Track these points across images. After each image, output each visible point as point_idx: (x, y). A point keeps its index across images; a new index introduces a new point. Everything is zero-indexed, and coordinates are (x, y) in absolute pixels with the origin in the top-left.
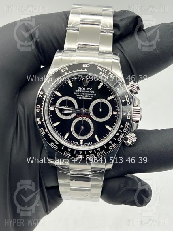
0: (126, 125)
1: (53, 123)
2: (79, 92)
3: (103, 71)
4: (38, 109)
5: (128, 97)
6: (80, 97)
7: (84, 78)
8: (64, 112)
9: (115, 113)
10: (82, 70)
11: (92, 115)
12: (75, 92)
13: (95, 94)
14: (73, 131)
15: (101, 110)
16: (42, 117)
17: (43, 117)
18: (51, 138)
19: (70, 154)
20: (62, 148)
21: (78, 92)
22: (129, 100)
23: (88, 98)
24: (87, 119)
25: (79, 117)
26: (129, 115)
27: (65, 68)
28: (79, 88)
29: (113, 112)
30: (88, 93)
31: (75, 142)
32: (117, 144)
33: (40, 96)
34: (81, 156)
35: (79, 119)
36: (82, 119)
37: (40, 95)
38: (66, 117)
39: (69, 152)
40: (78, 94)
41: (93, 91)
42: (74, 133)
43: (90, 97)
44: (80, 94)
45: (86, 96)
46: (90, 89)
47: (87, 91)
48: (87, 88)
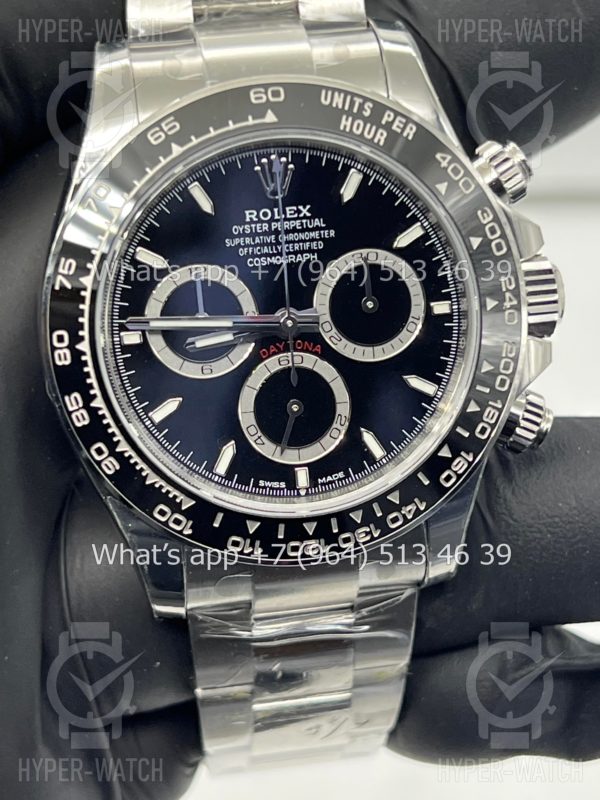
0: (503, 355)
1: (147, 410)
2: (253, 235)
3: (355, 110)
4: (61, 352)
5: (491, 217)
6: (260, 256)
7: (264, 160)
8: (193, 343)
9: (441, 308)
10: (251, 121)
11: (331, 335)
12: (233, 237)
13: (332, 233)
14: (253, 430)
15: (370, 305)
16: (91, 387)
17: (96, 385)
18: (152, 484)
19: (258, 543)
20: (216, 525)
21: (243, 235)
22: (499, 233)
23: (299, 257)
24: (310, 361)
25: (269, 356)
26: (512, 307)
27: (163, 125)
28: (250, 215)
29: (432, 304)
30: (294, 230)
31: (268, 484)
32: (475, 458)
33: (62, 283)
34: (313, 543)
35: (272, 365)
36: (285, 365)
37: (60, 278)
38: (206, 366)
39: (253, 538)
40: (248, 246)
41: (317, 220)
42: (259, 437)
43: (306, 252)
44: (257, 240)
45: (288, 248)
46: (301, 208)
47: (289, 220)
48: (288, 209)
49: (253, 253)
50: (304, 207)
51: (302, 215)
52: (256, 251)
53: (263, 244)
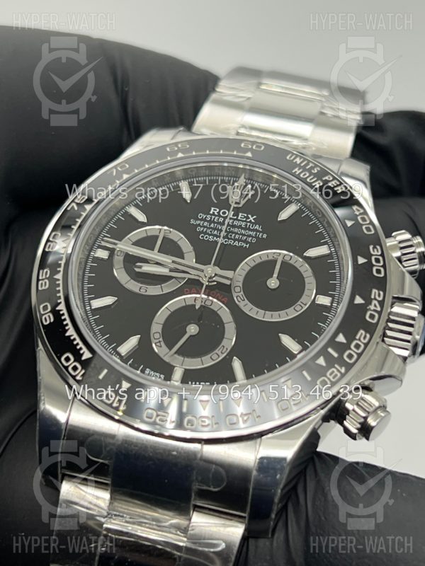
0: (357, 337)
1: (91, 299)
2: (210, 222)
3: (307, 168)
4: (52, 244)
5: (380, 253)
6: (210, 235)
8: (140, 267)
9: (324, 300)
10: (235, 154)
12: (197, 219)
13: (265, 236)
14: (157, 336)
16: (60, 266)
17: (63, 265)
18: (69, 336)
19: (124, 401)
20: (101, 377)
21: (205, 220)
22: (381, 263)
23: (236, 243)
24: (216, 304)
25: (189, 294)
26: (375, 311)
27: (179, 144)
28: (214, 210)
29: (319, 297)
30: (240, 227)
31: (152, 373)
33: (73, 207)
34: (164, 416)
35: (189, 300)
37: (73, 204)
38: (144, 287)
40: (205, 227)
41: (258, 226)
42: (160, 342)
43: (243, 241)
44: (212, 225)
45: (231, 236)
46: (250, 216)
47: (239, 220)
48: (240, 214)
49: (206, 232)
50: (252, 216)
51: (248, 220)
52: (209, 231)
53: (215, 229)
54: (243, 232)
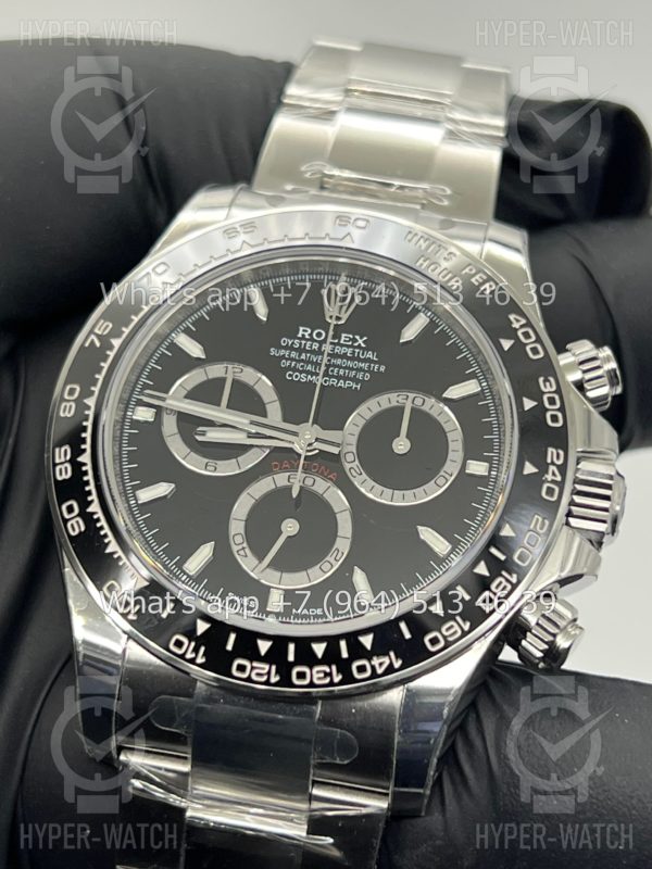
0: (532, 527)
1: (136, 488)
2: (301, 350)
4: (68, 404)
5: (554, 388)
6: (301, 372)
8: (203, 434)
9: (477, 468)
10: (327, 240)
12: (279, 347)
13: (383, 369)
14: (239, 539)
15: (401, 446)
16: (84, 441)
17: (89, 441)
18: (112, 554)
19: (202, 649)
21: (291, 348)
22: (558, 406)
23: (341, 382)
24: (321, 486)
26: (553, 482)
28: (304, 331)
29: (468, 462)
30: (344, 356)
32: (472, 629)
33: (92, 342)
34: (264, 667)
35: (281, 479)
36: (294, 481)
37: (93, 337)
38: (211, 463)
39: (199, 641)
40: (292, 359)
41: (370, 352)
42: (243, 548)
43: (350, 379)
44: (303, 357)
45: (332, 371)
46: (357, 337)
47: (342, 345)
48: (343, 335)
49: (295, 367)
50: (361, 338)
51: (356, 344)
52: (299, 366)
53: (308, 362)
54: (350, 364)
